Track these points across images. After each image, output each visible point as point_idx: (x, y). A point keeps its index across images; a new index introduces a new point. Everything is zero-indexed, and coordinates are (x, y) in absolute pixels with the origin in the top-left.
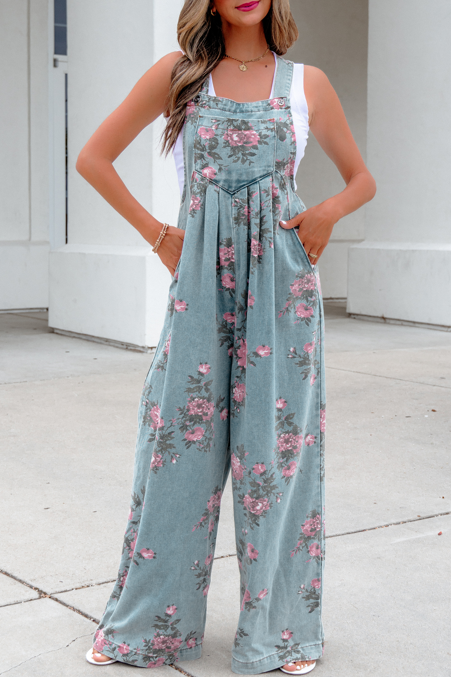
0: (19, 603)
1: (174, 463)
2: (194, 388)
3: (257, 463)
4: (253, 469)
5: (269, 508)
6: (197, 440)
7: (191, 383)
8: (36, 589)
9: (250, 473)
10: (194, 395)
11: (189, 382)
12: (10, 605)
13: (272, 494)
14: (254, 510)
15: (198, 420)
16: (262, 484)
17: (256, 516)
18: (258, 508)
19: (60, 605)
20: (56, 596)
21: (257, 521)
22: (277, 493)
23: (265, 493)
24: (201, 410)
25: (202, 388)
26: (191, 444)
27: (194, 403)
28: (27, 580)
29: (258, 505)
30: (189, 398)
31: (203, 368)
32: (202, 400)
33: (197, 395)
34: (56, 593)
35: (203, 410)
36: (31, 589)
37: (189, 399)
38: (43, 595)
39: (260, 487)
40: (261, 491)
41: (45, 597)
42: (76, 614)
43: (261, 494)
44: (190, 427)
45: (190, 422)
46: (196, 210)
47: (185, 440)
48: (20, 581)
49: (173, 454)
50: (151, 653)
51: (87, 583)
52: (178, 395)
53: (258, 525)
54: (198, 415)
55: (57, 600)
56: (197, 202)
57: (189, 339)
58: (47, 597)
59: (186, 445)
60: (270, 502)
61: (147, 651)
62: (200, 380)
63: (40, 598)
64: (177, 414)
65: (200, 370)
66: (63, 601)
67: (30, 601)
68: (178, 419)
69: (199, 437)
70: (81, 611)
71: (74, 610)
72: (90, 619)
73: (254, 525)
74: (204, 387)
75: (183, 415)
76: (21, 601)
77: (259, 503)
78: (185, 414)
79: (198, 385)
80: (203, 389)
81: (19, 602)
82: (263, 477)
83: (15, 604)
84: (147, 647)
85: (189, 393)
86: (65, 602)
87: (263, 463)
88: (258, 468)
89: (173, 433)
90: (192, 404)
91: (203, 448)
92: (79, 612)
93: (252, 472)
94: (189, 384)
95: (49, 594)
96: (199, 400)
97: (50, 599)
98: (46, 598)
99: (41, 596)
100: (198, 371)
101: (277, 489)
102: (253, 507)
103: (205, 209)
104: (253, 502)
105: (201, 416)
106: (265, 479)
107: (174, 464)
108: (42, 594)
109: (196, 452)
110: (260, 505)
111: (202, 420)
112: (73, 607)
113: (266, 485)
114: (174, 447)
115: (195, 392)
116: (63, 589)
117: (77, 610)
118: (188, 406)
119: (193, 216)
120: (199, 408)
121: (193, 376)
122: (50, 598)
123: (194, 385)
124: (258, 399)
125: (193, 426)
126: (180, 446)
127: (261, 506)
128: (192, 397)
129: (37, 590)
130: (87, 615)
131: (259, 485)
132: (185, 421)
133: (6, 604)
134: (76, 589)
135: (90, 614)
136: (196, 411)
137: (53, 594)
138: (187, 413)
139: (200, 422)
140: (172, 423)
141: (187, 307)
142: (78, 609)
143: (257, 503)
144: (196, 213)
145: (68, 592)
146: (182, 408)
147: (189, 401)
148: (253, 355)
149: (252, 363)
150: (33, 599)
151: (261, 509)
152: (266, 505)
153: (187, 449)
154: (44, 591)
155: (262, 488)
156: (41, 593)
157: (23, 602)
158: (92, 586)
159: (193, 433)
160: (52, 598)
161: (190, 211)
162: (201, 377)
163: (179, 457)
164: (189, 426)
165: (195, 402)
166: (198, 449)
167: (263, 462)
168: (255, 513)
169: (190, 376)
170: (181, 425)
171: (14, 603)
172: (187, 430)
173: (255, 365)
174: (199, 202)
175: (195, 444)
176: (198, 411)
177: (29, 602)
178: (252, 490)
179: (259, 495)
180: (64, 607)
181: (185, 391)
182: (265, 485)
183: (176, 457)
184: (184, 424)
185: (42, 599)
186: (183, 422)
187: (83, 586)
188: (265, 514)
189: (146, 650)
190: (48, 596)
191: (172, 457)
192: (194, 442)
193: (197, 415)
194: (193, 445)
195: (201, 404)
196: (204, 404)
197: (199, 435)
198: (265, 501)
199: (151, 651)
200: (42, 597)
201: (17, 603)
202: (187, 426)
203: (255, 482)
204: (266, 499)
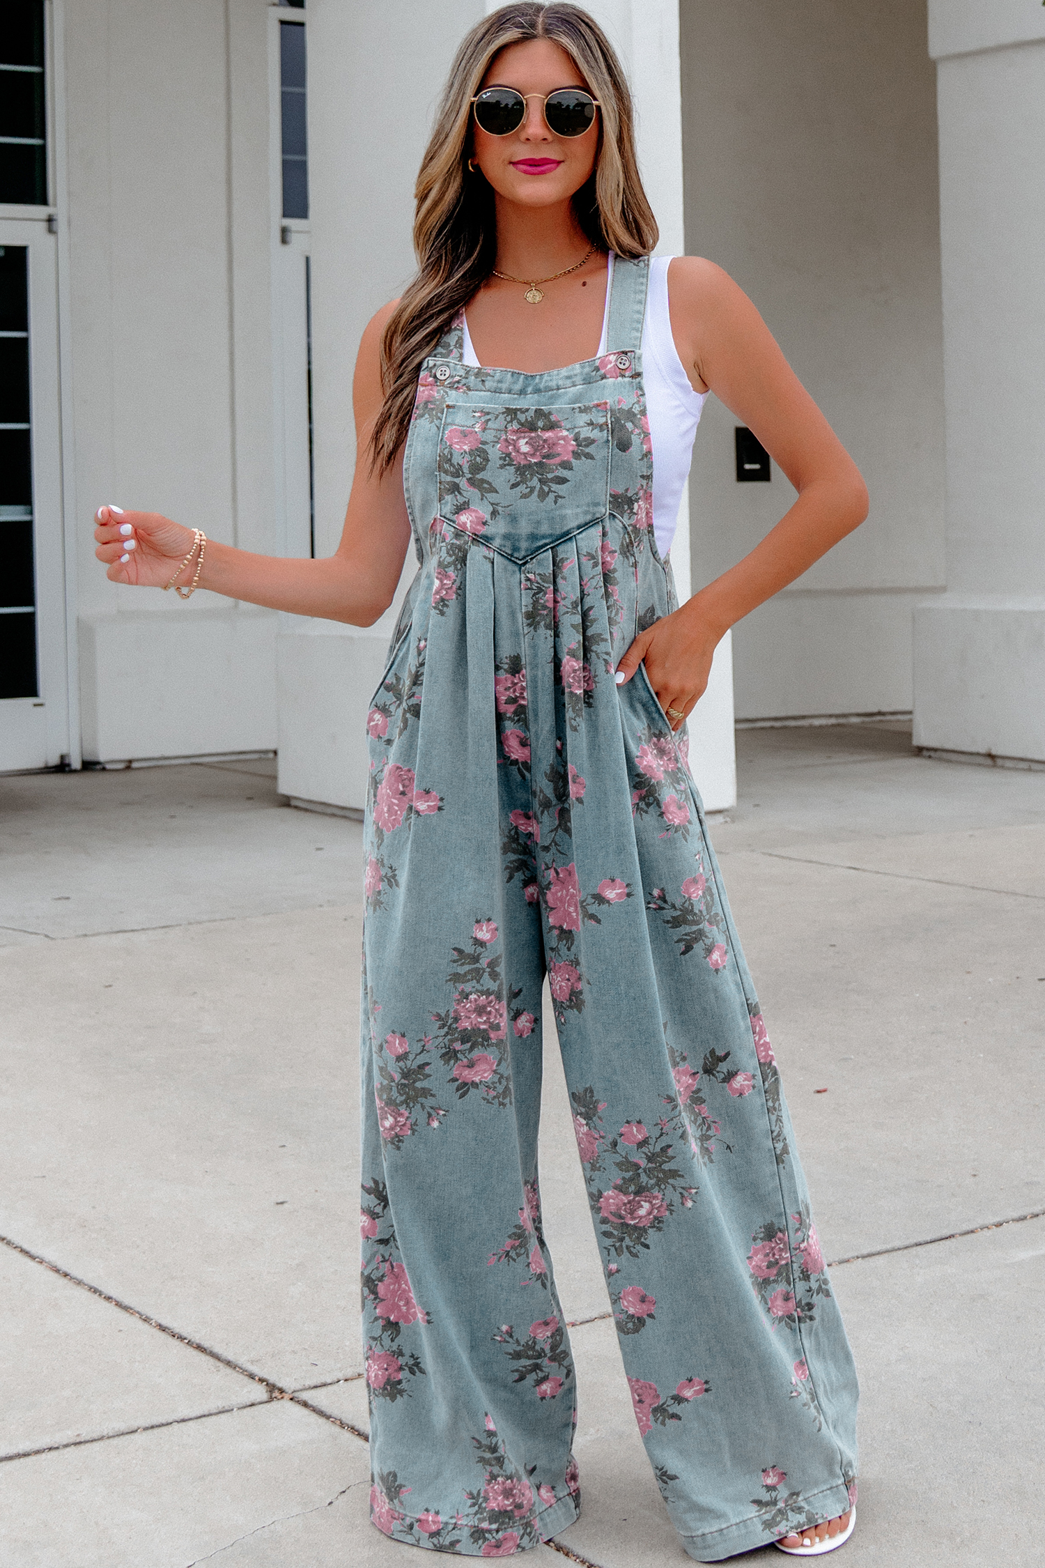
1: (435, 1127)
2: (465, 973)
3: (627, 1122)
6: (481, 1082)
7: (459, 963)
10: (468, 987)
11: (454, 961)
14: (633, 1218)
15: (480, 1040)
18: (642, 1212)
21: (642, 1240)
22: (683, 1188)
24: (485, 1018)
25: (484, 972)
26: (469, 1088)
27: (469, 1005)
29: (642, 1206)
30: (457, 993)
32: (484, 997)
33: (474, 987)
35: (488, 1019)
37: (456, 996)
39: (641, 1170)
41: (282, 1398)
44: (464, 1055)
45: (462, 1043)
46: (447, 601)
47: (454, 1080)
49: (432, 1108)
50: (486, 1520)
52: (433, 988)
53: (647, 1247)
54: (479, 1029)
56: (448, 582)
57: (450, 871)
58: (285, 1397)
59: (458, 1090)
61: (476, 1518)
62: (479, 954)
64: (434, 1029)
65: (476, 935)
68: (436, 1037)
69: (486, 1075)
73: (639, 1247)
74: (488, 970)
75: (446, 1029)
78: (450, 1028)
79: (475, 966)
80: (486, 975)
81: (227, 1408)
82: (645, 1150)
84: (476, 1508)
85: (457, 984)
86: (323, 1409)
88: (632, 1134)
89: (428, 1067)
90: (464, 1007)
91: (494, 1097)
94: (455, 965)
95: (290, 1392)
96: (479, 997)
97: (291, 1402)
99: (274, 1395)
100: (473, 937)
101: (682, 1179)
102: (632, 1212)
103: (465, 597)
105: (485, 1030)
106: (650, 1154)
107: (435, 1129)
109: (480, 1105)
111: (489, 1039)
113: (653, 1166)
114: (433, 1095)
115: (469, 980)
118: (456, 1011)
119: (442, 613)
120: (480, 1015)
121: (463, 948)
123: (467, 968)
125: (469, 1053)
126: (445, 1094)
128: (463, 991)
132: (451, 1041)
136: (474, 1022)
138: (454, 1026)
139: (486, 1043)
140: (424, 1046)
141: (440, 804)
143: (639, 1202)
144: (447, 606)
146: (443, 1015)
147: (458, 1000)
148: (593, 900)
149: (592, 916)
150: (253, 1402)
153: (460, 1098)
155: (645, 1172)
159: (471, 1065)
160: (296, 1400)
161: (435, 603)
162: (479, 949)
163: (444, 1115)
164: (461, 1051)
165: (471, 1002)
166: (484, 1099)
168: (637, 1223)
169: (455, 949)
170: (444, 1051)
171: (217, 1411)
172: (457, 1059)
173: (598, 921)
174: (453, 584)
175: (478, 1088)
176: (479, 1020)
181: (447, 981)
183: (438, 1114)
184: (449, 1048)
186: (447, 1043)
189: (475, 1514)
191: (430, 1115)
192: (475, 1085)
193: (476, 1031)
194: (472, 1091)
195: (484, 1007)
196: (490, 1007)
197: (485, 1071)
199: (485, 1514)
202: (456, 1052)
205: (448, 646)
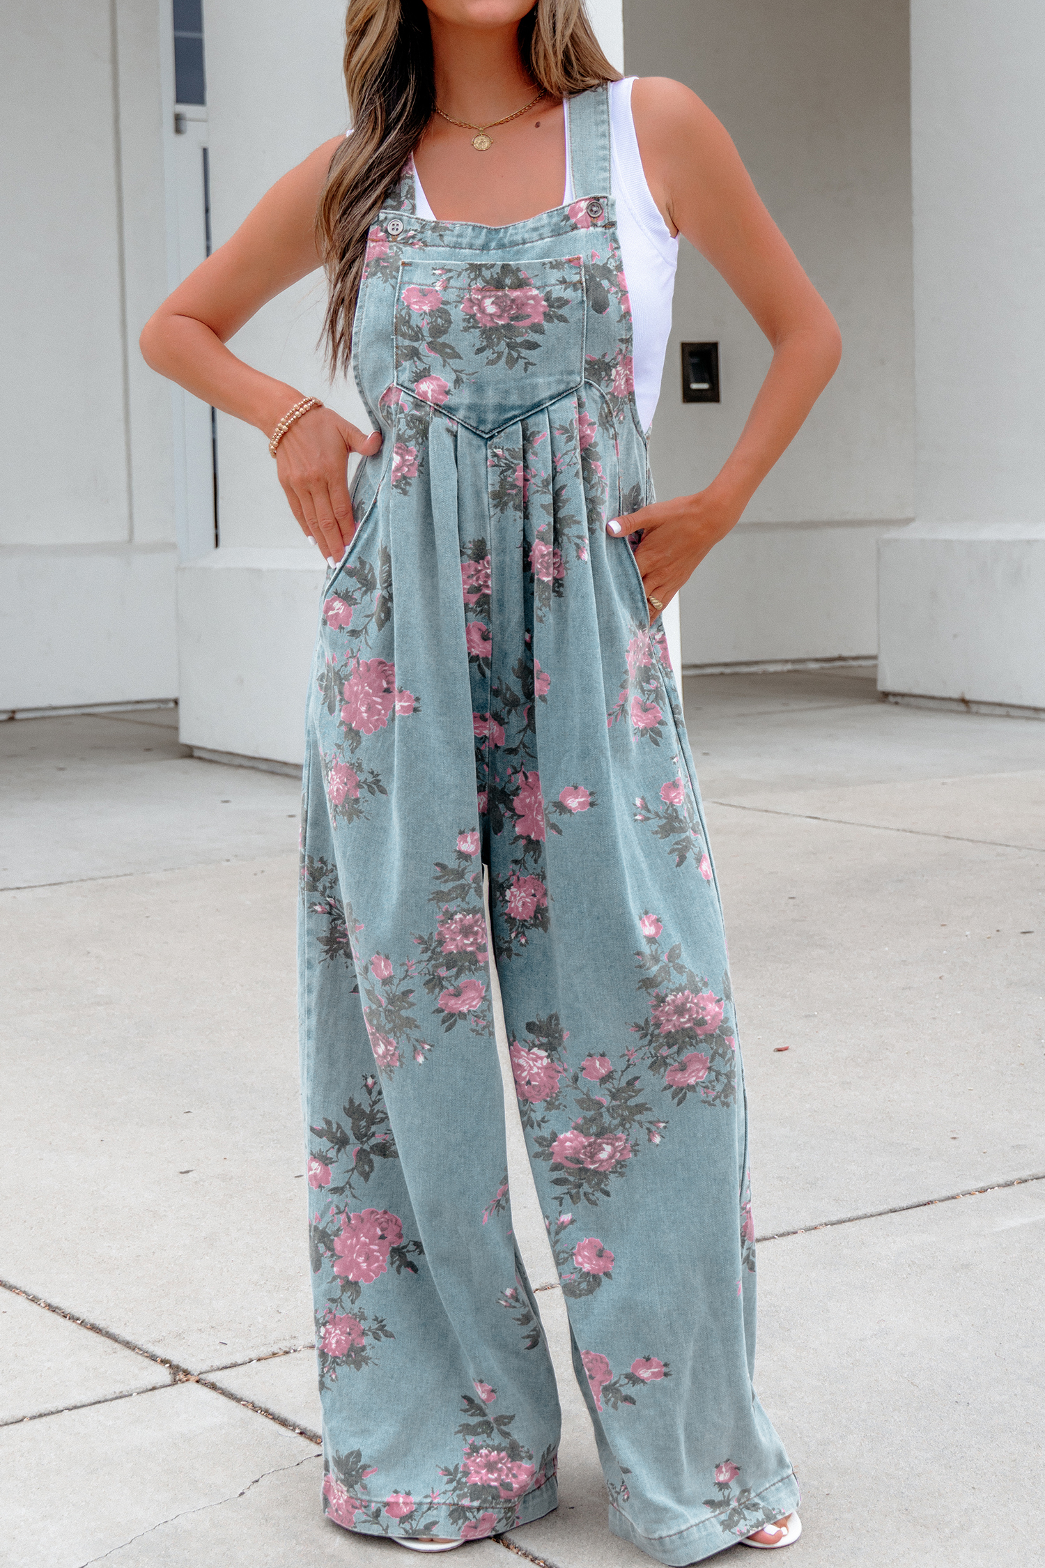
0: (126, 1396)
1: (421, 1062)
2: (449, 891)
3: (590, 1055)
4: (583, 1069)
5: (631, 1155)
6: (469, 1011)
7: (443, 880)
8: (164, 1362)
9: (576, 1079)
10: (452, 907)
11: (437, 878)
12: (103, 1402)
13: (636, 1125)
14: (593, 1162)
15: (467, 964)
16: (606, 1101)
17: (600, 1173)
18: (603, 1155)
19: (223, 1399)
20: (211, 1377)
21: (603, 1186)
22: (651, 1122)
23: (616, 1122)
24: (471, 940)
25: (470, 888)
26: (455, 1021)
27: (454, 925)
28: (141, 1341)
29: (603, 1149)
30: (441, 914)
31: (467, 842)
32: (471, 915)
33: (459, 906)
34: (212, 1370)
35: (476, 939)
36: (152, 1362)
37: (440, 916)
38: (181, 1376)
39: (603, 1110)
40: (607, 1119)
41: (187, 1381)
42: (260, 1419)
43: (606, 1125)
44: (450, 981)
45: (448, 968)
46: (410, 479)
47: (440, 1011)
48: (128, 1345)
49: (417, 1041)
50: (467, 1497)
51: (284, 1345)
52: (414, 908)
53: (607, 1194)
54: (466, 952)
55: (213, 1387)
56: (410, 458)
57: (430, 779)
58: (191, 1380)
59: (444, 1022)
60: (632, 1142)
61: (455, 1494)
62: (464, 869)
63: (174, 1383)
64: (417, 952)
65: (459, 848)
66: (229, 1389)
67: (151, 1390)
68: (419, 962)
69: (474, 1003)
70: (271, 1411)
71: (255, 1408)
72: (294, 1430)
73: (598, 1194)
74: (474, 885)
75: (429, 953)
76: (130, 1392)
77: (604, 1146)
78: (433, 952)
79: (460, 882)
80: (472, 891)
82: (609, 1085)
83: (116, 1398)
84: (455, 1484)
85: (440, 904)
86: (232, 1392)
87: (603, 1055)
88: (595, 1068)
89: (412, 995)
90: (449, 928)
91: (484, 1028)
92: (267, 1413)
93: (580, 1075)
94: (438, 882)
96: (465, 916)
98: (186, 1384)
100: (456, 851)
101: (649, 1112)
102: (592, 1156)
103: (429, 475)
104: (590, 1145)
105: (472, 953)
106: (614, 1090)
107: (420, 1064)
108: (179, 1374)
109: (469, 1038)
110: (608, 1148)
111: (477, 961)
112: (253, 1404)
113: (618, 1103)
114: (417, 1026)
115: (453, 899)
116: (227, 1362)
117: (260, 1408)
118: (440, 933)
119: (405, 493)
120: (466, 936)
121: (446, 863)
122: (198, 1382)
123: (451, 885)
124: (575, 910)
125: (456, 979)
126: (430, 1025)
127: (610, 1150)
128: (447, 911)
129: (168, 1365)
130: (286, 1420)
131: (599, 1105)
132: (436, 967)
133: (97, 1399)
134: (259, 1360)
135: (291, 1417)
136: (460, 944)
137: (205, 1372)
138: (439, 949)
139: (473, 967)
140: (407, 971)
141: (415, 704)
142: (263, 1406)
143: (600, 1145)
144: (409, 484)
145: (240, 1368)
146: (426, 938)
147: (442, 921)
148: (555, 809)
149: (554, 827)
150: (158, 1386)
151: (611, 1157)
152: (623, 1149)
153: (446, 1031)
154: (184, 1365)
155: (608, 1111)
156: (178, 1371)
157: (134, 1394)
158: (295, 1351)
159: (457, 994)
162: (464, 864)
163: (430, 1050)
164: (446, 978)
165: (456, 923)
166: (473, 1031)
167: (604, 1053)
168: (597, 1167)
169: (437, 865)
170: (428, 977)
172: (442, 987)
173: (560, 832)
174: (415, 459)
175: (465, 1019)
176: (466, 942)
177: (150, 1393)
178: (584, 1118)
179: (602, 1128)
180: (233, 1404)
181: (429, 900)
182: (614, 1103)
183: (423, 1048)
184: (433, 975)
185: (180, 1385)
186: (431, 970)
187: (276, 1352)
188: (623, 1170)
189: (454, 1490)
190: (193, 1378)
191: (415, 1049)
192: (463, 1016)
193: (463, 953)
194: (460, 1023)
195: (471, 927)
196: (478, 926)
197: (473, 999)
198: (619, 1139)
199: (466, 1490)
200: (180, 1380)
201: (121, 1397)
202: (440, 979)
203: (589, 1099)
204: (620, 1134)
205: (412, 528)
